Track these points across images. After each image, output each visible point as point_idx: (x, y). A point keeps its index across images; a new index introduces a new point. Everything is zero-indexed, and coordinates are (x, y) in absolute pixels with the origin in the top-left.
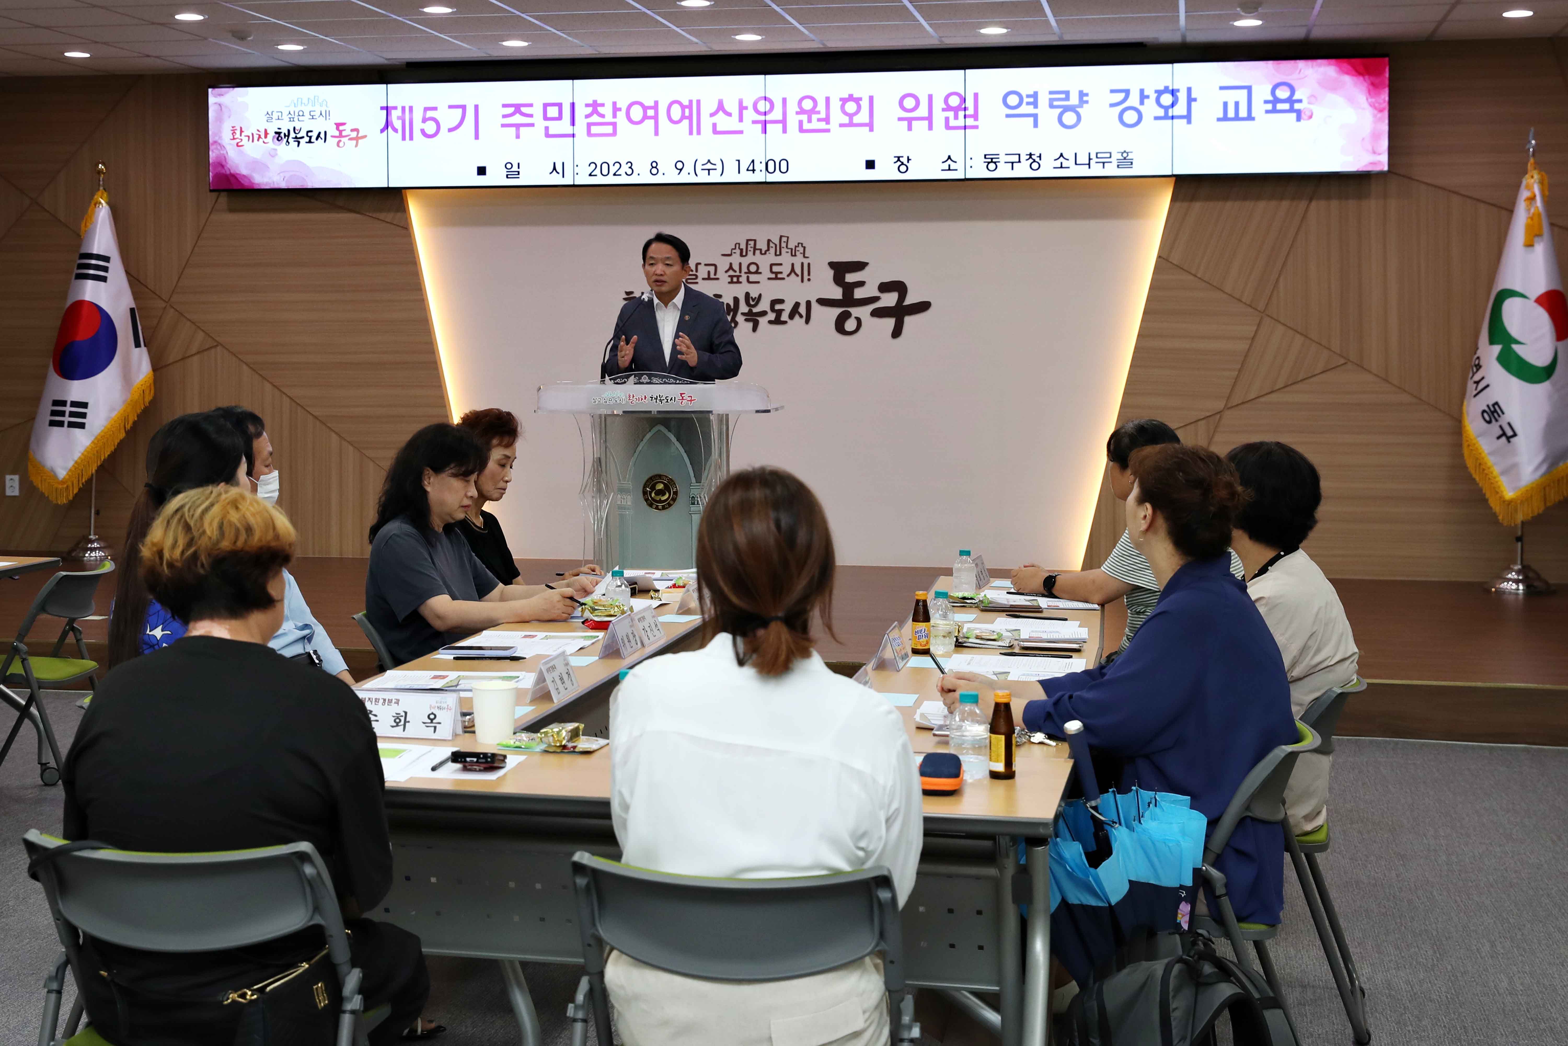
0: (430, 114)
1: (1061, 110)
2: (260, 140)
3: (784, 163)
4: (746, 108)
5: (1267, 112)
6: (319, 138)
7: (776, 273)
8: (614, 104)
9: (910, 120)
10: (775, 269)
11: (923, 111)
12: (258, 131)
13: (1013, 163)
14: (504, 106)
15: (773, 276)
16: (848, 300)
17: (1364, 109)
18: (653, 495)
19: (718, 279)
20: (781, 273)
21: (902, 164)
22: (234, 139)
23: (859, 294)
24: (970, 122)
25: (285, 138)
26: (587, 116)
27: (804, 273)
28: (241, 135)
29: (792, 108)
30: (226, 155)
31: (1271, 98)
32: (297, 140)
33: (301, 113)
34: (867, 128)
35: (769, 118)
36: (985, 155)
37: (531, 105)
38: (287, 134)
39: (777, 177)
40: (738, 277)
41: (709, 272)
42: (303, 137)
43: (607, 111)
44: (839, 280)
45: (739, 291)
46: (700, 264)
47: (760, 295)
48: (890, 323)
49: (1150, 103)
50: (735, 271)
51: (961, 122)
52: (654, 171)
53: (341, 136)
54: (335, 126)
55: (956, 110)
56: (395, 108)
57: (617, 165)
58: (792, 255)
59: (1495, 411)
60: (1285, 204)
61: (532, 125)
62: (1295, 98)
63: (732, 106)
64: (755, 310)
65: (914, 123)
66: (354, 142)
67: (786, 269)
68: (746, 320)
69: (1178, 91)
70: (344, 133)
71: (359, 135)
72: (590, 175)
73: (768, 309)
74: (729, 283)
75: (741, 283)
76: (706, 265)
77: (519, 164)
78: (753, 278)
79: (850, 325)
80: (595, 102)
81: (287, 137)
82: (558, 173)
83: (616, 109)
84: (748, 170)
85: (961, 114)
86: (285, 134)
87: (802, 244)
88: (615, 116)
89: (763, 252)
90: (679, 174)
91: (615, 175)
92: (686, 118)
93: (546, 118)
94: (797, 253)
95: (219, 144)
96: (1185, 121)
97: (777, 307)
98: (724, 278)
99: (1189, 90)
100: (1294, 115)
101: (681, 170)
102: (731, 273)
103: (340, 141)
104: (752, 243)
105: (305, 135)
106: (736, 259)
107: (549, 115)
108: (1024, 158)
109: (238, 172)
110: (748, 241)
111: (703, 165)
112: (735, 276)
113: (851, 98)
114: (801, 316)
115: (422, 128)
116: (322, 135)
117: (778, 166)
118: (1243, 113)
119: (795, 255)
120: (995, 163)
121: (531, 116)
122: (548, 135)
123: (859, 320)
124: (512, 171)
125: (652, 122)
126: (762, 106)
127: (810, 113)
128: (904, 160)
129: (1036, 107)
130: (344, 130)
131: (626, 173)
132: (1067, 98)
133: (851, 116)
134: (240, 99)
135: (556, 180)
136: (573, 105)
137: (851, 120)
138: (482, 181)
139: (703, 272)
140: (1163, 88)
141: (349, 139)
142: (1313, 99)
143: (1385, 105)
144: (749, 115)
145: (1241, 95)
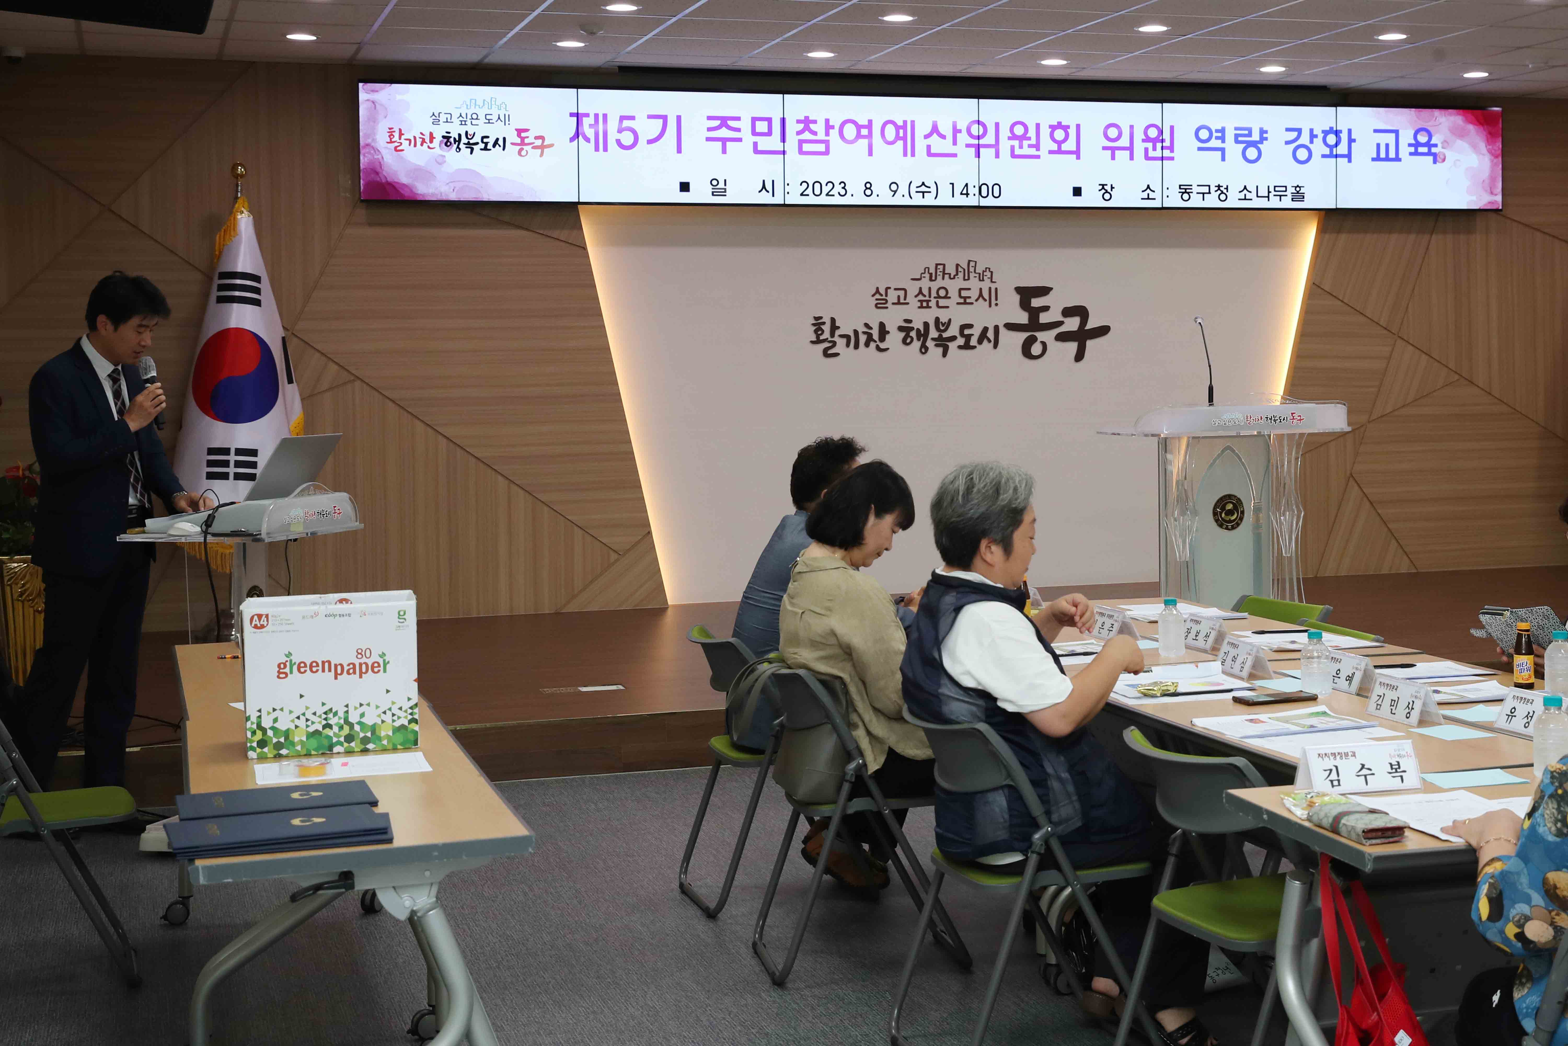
0: (626, 123)
1: (1244, 145)
2: (425, 144)
3: (996, 188)
4: (960, 131)
5: (1411, 154)
6: (497, 145)
7: (965, 298)
8: (827, 121)
9: (1113, 150)
10: (964, 293)
11: (1124, 142)
12: (422, 134)
13: (1203, 194)
15: (962, 301)
16: (1034, 325)
17: (1484, 155)
18: (1223, 515)
19: (908, 304)
20: (969, 297)
21: (1107, 192)
22: (391, 142)
23: (1044, 318)
24: (1167, 153)
25: (455, 143)
26: (799, 133)
27: (991, 298)
28: (400, 138)
29: (1005, 133)
30: (381, 161)
31: (1413, 142)
32: (470, 146)
33: (475, 116)
34: (1074, 156)
35: (982, 142)
36: (1180, 186)
37: (738, 119)
38: (457, 139)
39: (990, 202)
40: (928, 301)
41: (899, 297)
42: (477, 144)
43: (820, 128)
44: (1025, 305)
45: (929, 316)
46: (890, 288)
47: (950, 320)
48: (1073, 347)
49: (1318, 141)
50: (925, 296)
51: (1158, 153)
52: (868, 192)
53: (523, 143)
54: (516, 133)
55: (1154, 141)
56: (587, 115)
57: (830, 185)
58: (980, 280)
60: (1412, 237)
61: (740, 140)
62: (1432, 142)
63: (945, 128)
64: (945, 335)
65: (1117, 152)
66: (539, 151)
67: (974, 294)
68: (936, 345)
69: (1341, 131)
70: (526, 141)
71: (545, 144)
72: (802, 194)
73: (957, 334)
74: (919, 307)
75: (931, 307)
76: (896, 289)
77: (725, 180)
78: (942, 302)
79: (1036, 349)
80: (807, 118)
81: (457, 143)
82: (768, 192)
83: (828, 127)
84: (961, 194)
85: (1159, 145)
86: (455, 139)
87: (989, 269)
88: (827, 134)
89: (952, 277)
90: (893, 196)
91: (827, 195)
92: (901, 139)
93: (754, 133)
94: (985, 278)
95: (373, 148)
96: (1346, 159)
97: (967, 332)
98: (914, 302)
99: (1350, 131)
100: (1431, 158)
101: (895, 192)
102: (921, 297)
103: (521, 150)
104: (941, 267)
105: (479, 141)
106: (925, 284)
107: (758, 130)
108: (1213, 189)
109: (396, 180)
110: (937, 265)
111: (917, 187)
112: (924, 301)
113: (1059, 126)
114: (989, 341)
115: (618, 138)
116: (501, 142)
117: (991, 191)
118: (1392, 155)
119: (983, 280)
120: (1188, 193)
121: (738, 130)
122: (756, 151)
123: (1044, 344)
124: (718, 188)
125: (866, 141)
126: (975, 130)
127: (1022, 138)
128: (1108, 188)
129: (1223, 141)
130: (528, 137)
131: (839, 193)
132: (1250, 134)
133: (1059, 143)
134: (399, 97)
135: (765, 198)
136: (783, 120)
137: (1059, 147)
138: (685, 198)
139: (892, 297)
140: (1328, 129)
141: (533, 148)
142: (1446, 144)
143: (1500, 152)
144: (963, 138)
145: (1390, 138)
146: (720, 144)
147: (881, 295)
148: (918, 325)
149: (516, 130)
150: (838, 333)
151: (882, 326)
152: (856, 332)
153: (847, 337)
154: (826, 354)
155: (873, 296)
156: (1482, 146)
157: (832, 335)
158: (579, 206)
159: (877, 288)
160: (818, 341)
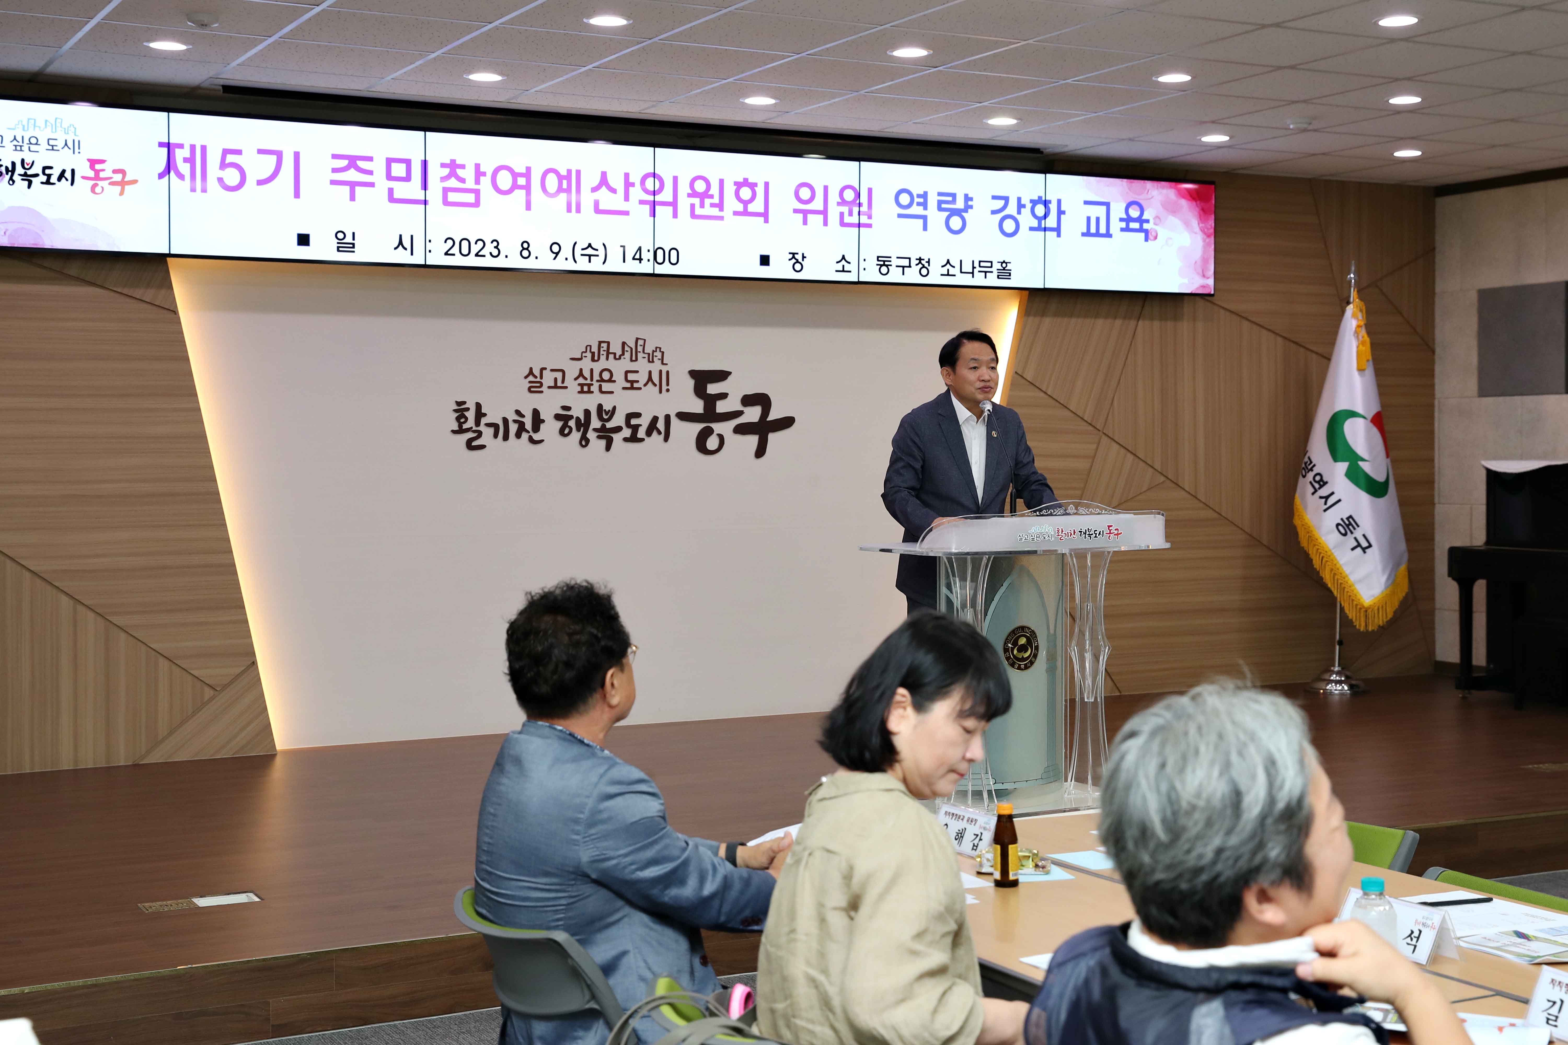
0: (230, 158)
1: (948, 213)
3: (674, 253)
4: (633, 185)
5: (1122, 230)
6: (64, 179)
7: (632, 382)
8: (477, 166)
9: (805, 213)
10: (631, 377)
11: (818, 205)
13: (903, 267)
14: (335, 157)
15: (628, 385)
16: (710, 415)
17: (1196, 233)
18: (1015, 652)
19: (566, 387)
20: (638, 381)
21: (797, 262)
23: (722, 407)
24: (864, 220)
25: (7, 174)
26: (443, 179)
27: (662, 383)
31: (1125, 216)
32: (28, 178)
33: (33, 141)
34: (762, 219)
35: (658, 198)
36: (878, 257)
37: (370, 159)
38: (10, 169)
39: (666, 269)
40: (589, 385)
41: (556, 380)
42: (37, 175)
43: (468, 174)
44: (700, 391)
45: (591, 402)
46: (545, 369)
47: (614, 408)
48: (753, 440)
49: (1026, 211)
50: (586, 379)
51: (854, 219)
52: (525, 253)
53: (97, 177)
54: (88, 164)
55: (851, 205)
56: (181, 146)
57: (480, 244)
58: (649, 361)
59: (1350, 524)
60: (1118, 322)
61: (372, 185)
62: (1145, 217)
63: (616, 181)
64: (609, 425)
65: (809, 216)
66: (119, 188)
67: (642, 378)
68: (599, 437)
69: (1050, 202)
70: (102, 175)
71: (126, 179)
72: (446, 254)
73: (623, 424)
75: (592, 392)
76: (552, 370)
77: (354, 234)
78: (606, 387)
79: (712, 443)
80: (453, 161)
81: (10, 173)
82: (406, 249)
83: (479, 174)
84: (634, 259)
85: (856, 210)
86: (7, 168)
87: (660, 348)
88: (477, 182)
89: (617, 357)
90: (555, 259)
91: (477, 255)
92: (564, 191)
93: (389, 177)
94: (655, 359)
96: (1055, 233)
97: (634, 422)
98: (573, 386)
99: (1059, 201)
100: (1143, 235)
101: (557, 254)
102: (581, 380)
103: (95, 185)
104: (604, 345)
105: (40, 172)
106: (586, 365)
107: (394, 174)
108: (914, 262)
110: (600, 342)
111: (583, 249)
112: (586, 384)
113: (746, 183)
114: (659, 433)
115: (220, 176)
116: (68, 175)
117: (667, 256)
118: (1103, 230)
119: (653, 362)
120: (887, 266)
121: (370, 173)
122: (392, 199)
123: (721, 438)
124: (344, 243)
125: (523, 192)
126: (650, 184)
127: (704, 196)
128: (799, 257)
129: (925, 208)
130: (103, 170)
131: (491, 253)
132: (954, 201)
133: (746, 203)
135: (402, 257)
136: (425, 163)
137: (746, 208)
138: (303, 253)
139: (548, 379)
140: (1037, 198)
141: (111, 184)
142: (1158, 221)
143: (1212, 231)
144: (636, 193)
145: (1101, 211)
146: (347, 188)
147: (536, 377)
148: (577, 412)
149: (89, 160)
150: (484, 421)
151: (536, 413)
152: (505, 421)
153: (496, 426)
154: (470, 445)
155: (526, 377)
156: (1195, 223)
157: (478, 423)
158: (168, 259)
159: (531, 369)
160: (460, 431)
